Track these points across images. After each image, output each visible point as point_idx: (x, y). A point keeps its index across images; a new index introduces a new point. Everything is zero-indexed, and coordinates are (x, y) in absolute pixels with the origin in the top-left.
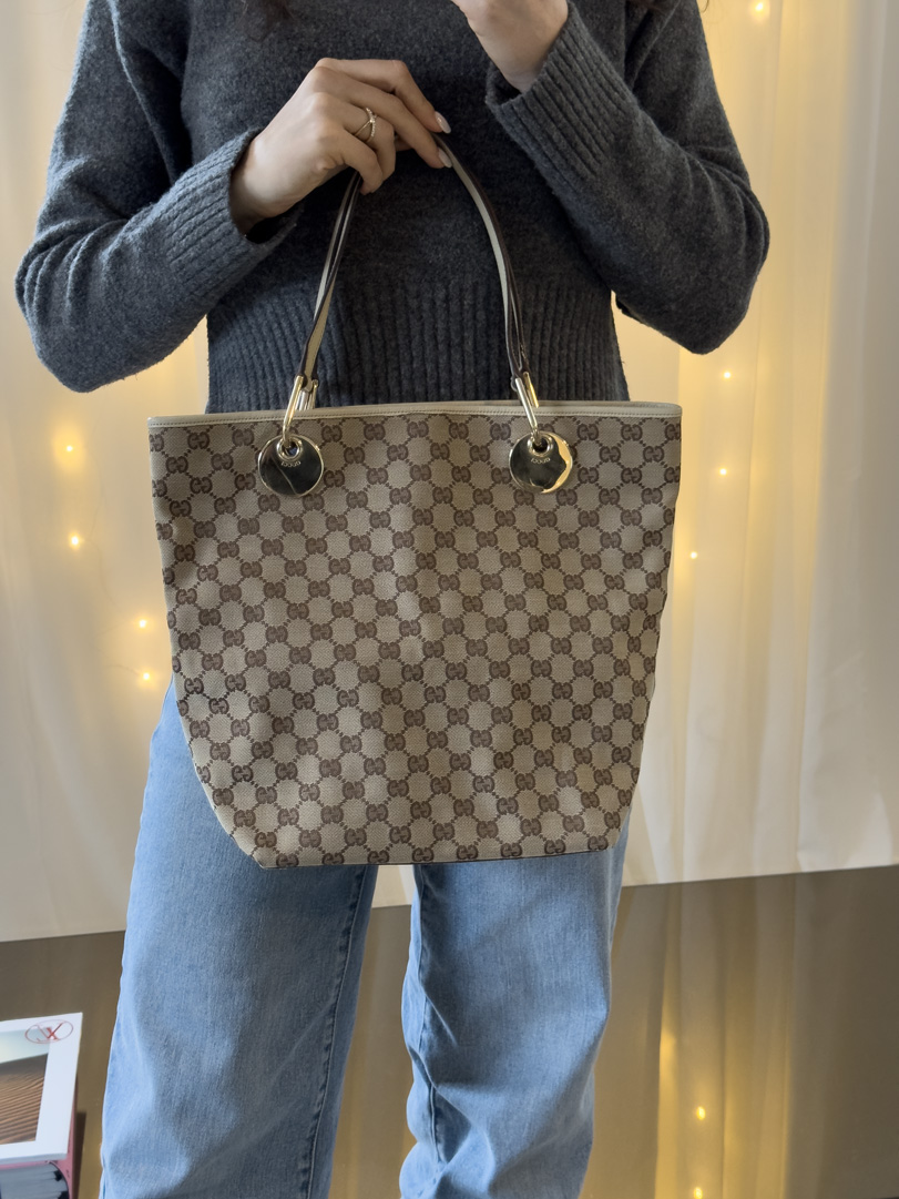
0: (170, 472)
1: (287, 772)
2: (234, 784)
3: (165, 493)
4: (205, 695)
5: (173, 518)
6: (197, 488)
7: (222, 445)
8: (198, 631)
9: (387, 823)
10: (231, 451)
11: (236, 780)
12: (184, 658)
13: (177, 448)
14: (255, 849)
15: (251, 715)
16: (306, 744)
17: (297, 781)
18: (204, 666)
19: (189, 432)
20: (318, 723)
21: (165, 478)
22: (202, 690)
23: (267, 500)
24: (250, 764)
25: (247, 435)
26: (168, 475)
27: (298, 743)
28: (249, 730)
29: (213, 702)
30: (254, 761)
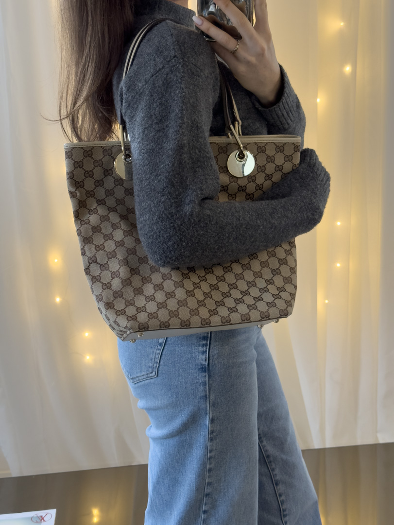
0: (76, 168)
1: (139, 291)
2: (114, 300)
3: (73, 178)
4: (97, 263)
5: (77, 189)
6: (87, 175)
7: (98, 156)
8: (92, 236)
9: (188, 307)
10: (102, 159)
11: (115, 298)
12: (86, 248)
13: (79, 157)
14: (128, 322)
15: (120, 268)
16: (146, 279)
17: (143, 295)
18: (96, 250)
19: (84, 149)
20: (151, 270)
21: (73, 171)
22: (96, 261)
23: (118, 181)
24: (121, 289)
25: (110, 151)
26: (74, 169)
27: (142, 279)
28: (119, 275)
29: (102, 266)
30: (123, 288)
